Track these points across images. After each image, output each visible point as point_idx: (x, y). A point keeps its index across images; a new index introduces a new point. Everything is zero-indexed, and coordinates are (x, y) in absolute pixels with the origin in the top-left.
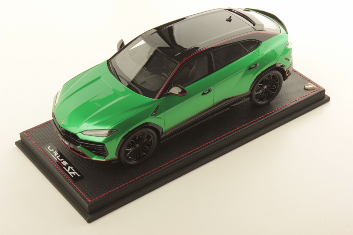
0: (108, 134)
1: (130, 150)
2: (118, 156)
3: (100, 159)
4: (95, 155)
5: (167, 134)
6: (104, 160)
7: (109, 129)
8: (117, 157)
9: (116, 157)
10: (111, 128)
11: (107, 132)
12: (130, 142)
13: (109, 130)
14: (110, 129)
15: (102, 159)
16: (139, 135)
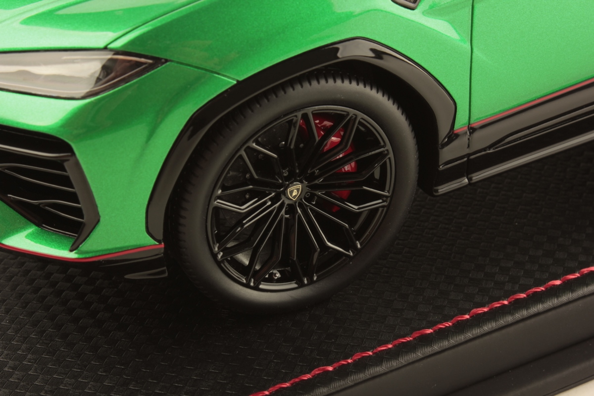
0: (98, 80)
1: (245, 208)
2: (161, 237)
3: (48, 243)
4: (23, 220)
5: (482, 140)
6: (73, 255)
7: (105, 48)
8: (159, 241)
9: (149, 241)
10: (118, 45)
11: (92, 67)
12: (243, 153)
13: (109, 56)
14: (117, 52)
15: (60, 246)
16: (305, 117)
